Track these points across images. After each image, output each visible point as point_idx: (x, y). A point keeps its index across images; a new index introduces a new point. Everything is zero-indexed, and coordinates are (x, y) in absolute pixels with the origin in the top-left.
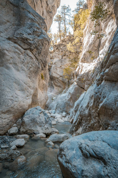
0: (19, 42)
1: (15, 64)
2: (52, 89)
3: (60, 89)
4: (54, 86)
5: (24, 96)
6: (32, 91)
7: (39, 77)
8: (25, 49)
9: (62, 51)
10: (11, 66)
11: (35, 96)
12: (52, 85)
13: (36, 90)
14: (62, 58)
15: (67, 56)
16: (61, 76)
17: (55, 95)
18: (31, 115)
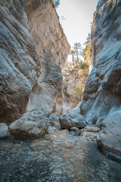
0: (48, 82)
1: (46, 92)
2: (68, 104)
3: (74, 104)
4: (70, 101)
5: (49, 107)
6: (53, 105)
7: (57, 96)
8: (50, 85)
9: (75, 75)
10: (44, 93)
11: (54, 107)
12: (68, 101)
13: (55, 104)
14: (75, 80)
15: (79, 78)
16: (75, 94)
17: (70, 108)
18: (52, 116)
